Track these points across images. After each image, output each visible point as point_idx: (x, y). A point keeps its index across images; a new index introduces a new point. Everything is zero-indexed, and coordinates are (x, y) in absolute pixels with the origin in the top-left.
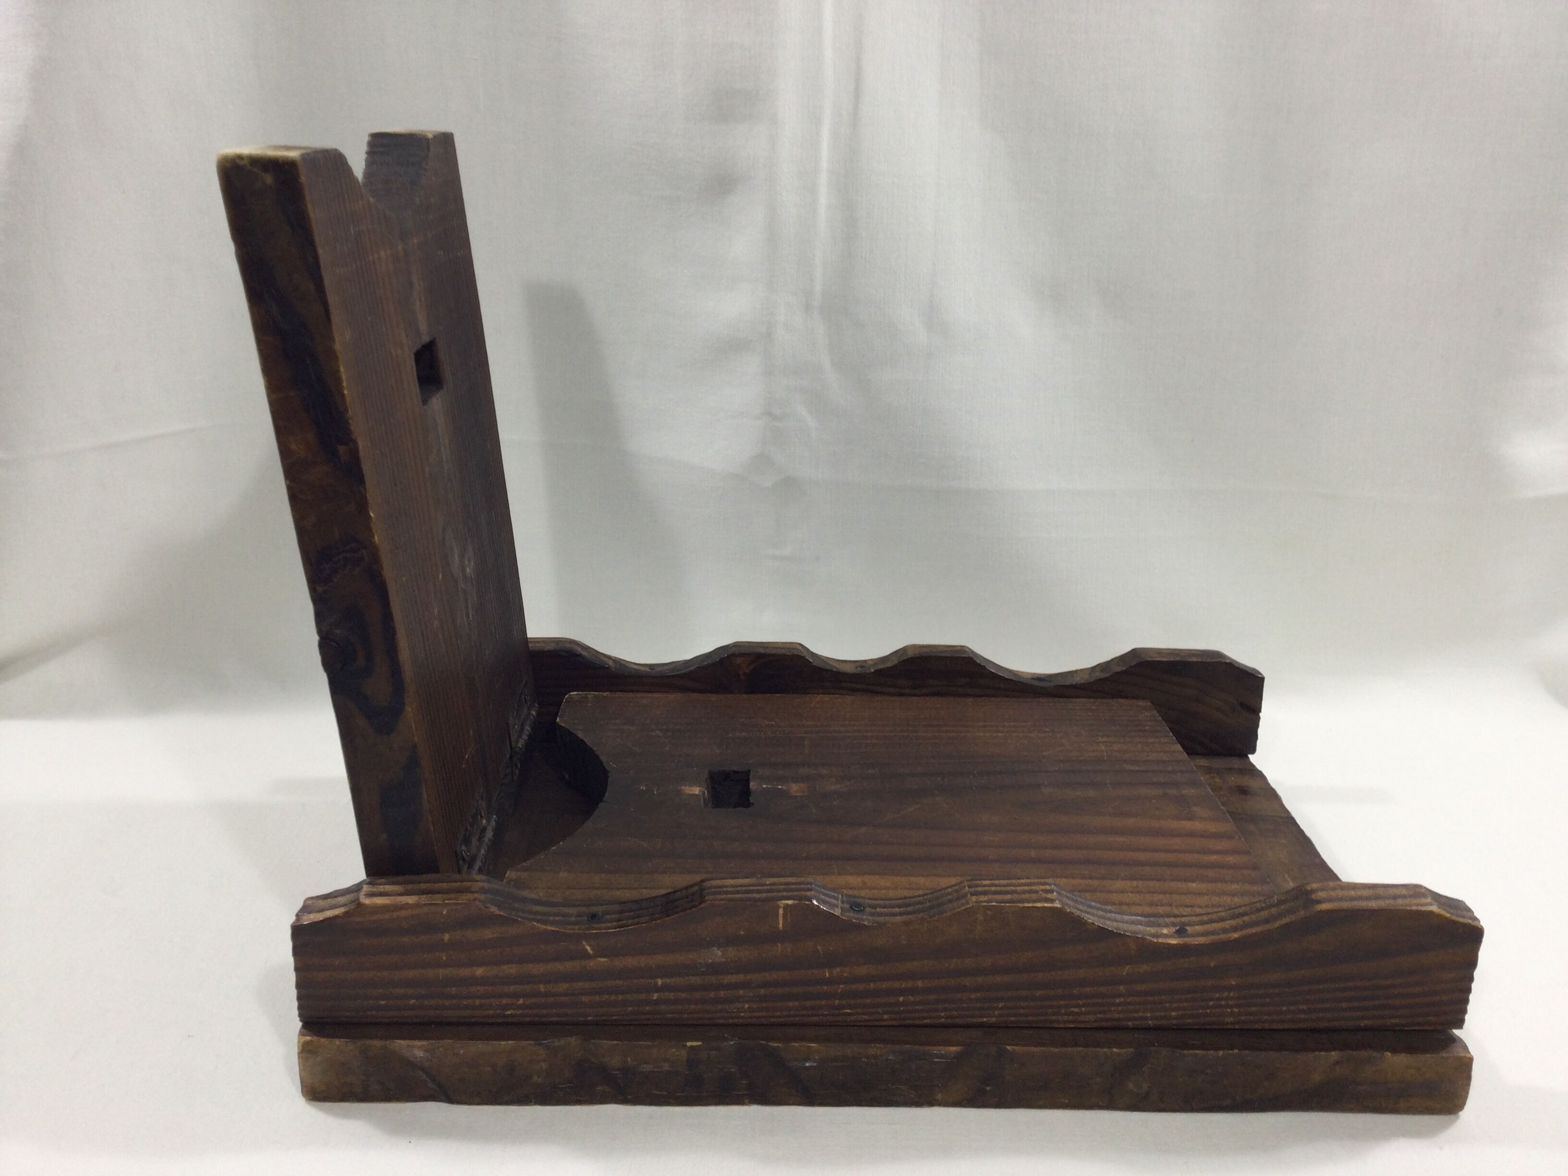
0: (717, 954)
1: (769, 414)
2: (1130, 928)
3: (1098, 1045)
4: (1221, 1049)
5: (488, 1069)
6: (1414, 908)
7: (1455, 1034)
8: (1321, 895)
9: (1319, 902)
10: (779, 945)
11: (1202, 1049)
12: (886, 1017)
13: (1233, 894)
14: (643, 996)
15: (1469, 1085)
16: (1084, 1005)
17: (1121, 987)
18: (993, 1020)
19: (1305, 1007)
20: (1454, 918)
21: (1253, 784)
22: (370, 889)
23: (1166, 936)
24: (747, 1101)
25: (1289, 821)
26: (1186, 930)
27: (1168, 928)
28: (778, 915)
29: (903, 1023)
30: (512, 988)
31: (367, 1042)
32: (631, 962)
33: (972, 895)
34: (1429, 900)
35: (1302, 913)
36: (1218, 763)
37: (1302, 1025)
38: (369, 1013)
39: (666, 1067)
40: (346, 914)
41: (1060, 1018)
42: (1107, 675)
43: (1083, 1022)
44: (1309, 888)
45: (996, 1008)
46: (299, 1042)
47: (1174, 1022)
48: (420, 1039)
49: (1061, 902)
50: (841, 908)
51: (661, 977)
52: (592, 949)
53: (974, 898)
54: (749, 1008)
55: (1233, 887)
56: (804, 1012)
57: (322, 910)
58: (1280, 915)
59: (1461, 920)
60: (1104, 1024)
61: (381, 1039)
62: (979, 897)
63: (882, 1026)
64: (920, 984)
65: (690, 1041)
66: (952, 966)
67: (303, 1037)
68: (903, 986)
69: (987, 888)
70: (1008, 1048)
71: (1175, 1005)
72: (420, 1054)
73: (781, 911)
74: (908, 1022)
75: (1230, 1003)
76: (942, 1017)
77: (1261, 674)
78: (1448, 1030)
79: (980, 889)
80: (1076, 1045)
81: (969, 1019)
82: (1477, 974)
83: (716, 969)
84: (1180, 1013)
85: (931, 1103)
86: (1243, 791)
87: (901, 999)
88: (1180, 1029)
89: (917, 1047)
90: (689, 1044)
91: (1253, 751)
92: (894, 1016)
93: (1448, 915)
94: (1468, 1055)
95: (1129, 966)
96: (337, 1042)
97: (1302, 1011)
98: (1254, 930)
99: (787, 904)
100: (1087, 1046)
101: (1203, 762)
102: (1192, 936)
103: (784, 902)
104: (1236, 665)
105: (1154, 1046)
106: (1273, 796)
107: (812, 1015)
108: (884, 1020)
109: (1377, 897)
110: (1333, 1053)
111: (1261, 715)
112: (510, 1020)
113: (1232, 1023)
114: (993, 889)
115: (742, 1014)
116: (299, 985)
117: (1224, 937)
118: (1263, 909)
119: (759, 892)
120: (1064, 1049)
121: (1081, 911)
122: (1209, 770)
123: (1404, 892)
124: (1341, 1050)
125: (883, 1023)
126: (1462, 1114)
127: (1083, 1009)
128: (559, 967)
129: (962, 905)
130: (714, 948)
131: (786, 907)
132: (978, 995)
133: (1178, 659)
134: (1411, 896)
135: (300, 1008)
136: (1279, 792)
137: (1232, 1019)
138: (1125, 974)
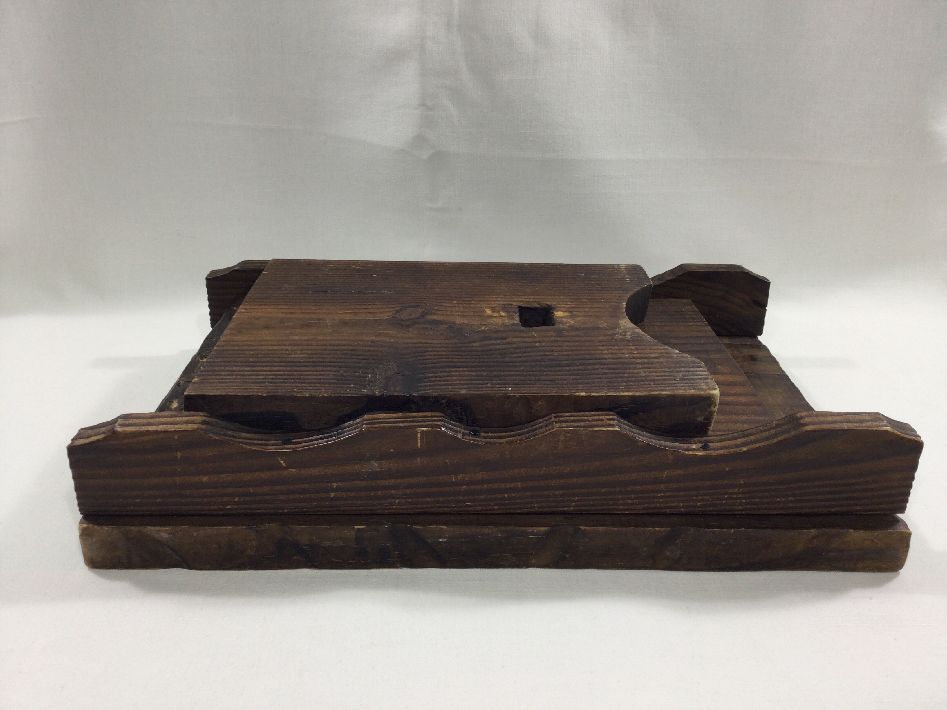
0: (375, 466)
1: (424, 105)
2: (669, 445)
3: (645, 525)
4: (732, 528)
5: (214, 546)
6: (874, 428)
7: (898, 517)
8: (807, 420)
9: (805, 425)
10: (419, 459)
11: (719, 528)
12: (495, 508)
13: (743, 422)
14: (323, 495)
15: (907, 552)
16: (635, 498)
17: (662, 486)
18: (572, 509)
19: (793, 499)
20: (903, 435)
21: (761, 354)
22: (123, 422)
23: (694, 450)
24: (398, 565)
25: (784, 378)
26: (709, 445)
27: (696, 444)
28: (417, 438)
29: (508, 511)
30: (229, 490)
31: (127, 528)
32: (312, 471)
33: (556, 422)
34: (885, 423)
35: (793, 433)
36: (737, 341)
37: (790, 511)
38: (129, 508)
39: (341, 543)
40: (105, 439)
41: (619, 507)
42: (662, 282)
43: (634, 510)
44: (798, 415)
45: (573, 501)
46: (79, 528)
47: (700, 509)
48: (164, 525)
49: (620, 427)
50: (463, 433)
51: (336, 482)
52: (285, 463)
53: (558, 425)
54: (399, 502)
55: (744, 417)
56: (438, 505)
57: (89, 437)
58: (776, 435)
59: (908, 437)
60: (650, 511)
61: (137, 526)
62: (561, 424)
63: (493, 514)
64: (519, 485)
65: (356, 526)
66: (542, 473)
67: (82, 525)
68: (508, 486)
69: (567, 418)
70: (581, 527)
71: (700, 498)
72: (165, 536)
73: (419, 436)
74: (511, 511)
75: (740, 496)
76: (536, 508)
77: (769, 280)
78: (894, 514)
79: (562, 419)
80: (630, 526)
81: (554, 509)
82: (917, 475)
83: (374, 476)
84: (704, 503)
85: (528, 566)
86: (753, 359)
87: (506, 495)
88: (704, 514)
89: (517, 528)
90: (356, 527)
91: (761, 333)
92: (501, 507)
93: (899, 433)
94: (908, 531)
95: (667, 471)
96: (106, 528)
97: (791, 502)
98: (757, 445)
99: (423, 430)
100: (637, 526)
101: (727, 341)
102: (713, 449)
103: (420, 429)
104: (751, 274)
105: (685, 526)
106: (773, 361)
107: (444, 507)
108: (495, 510)
109: (848, 422)
110: (812, 530)
111: (767, 308)
112: (230, 512)
113: (741, 510)
114: (572, 418)
115: (394, 507)
116: (77, 489)
117: (736, 450)
118: (765, 431)
119: (403, 422)
120: (620, 529)
121: (634, 432)
122: (730, 346)
123: (867, 417)
124: (817, 528)
125: (494, 512)
126: (901, 571)
127: (635, 501)
128: (263, 475)
129: (549, 430)
130: (372, 462)
131: (423, 432)
132: (561, 492)
133: (711, 270)
134: (872, 421)
135: (80, 505)
136: (777, 359)
137: (740, 507)
138: (665, 476)
